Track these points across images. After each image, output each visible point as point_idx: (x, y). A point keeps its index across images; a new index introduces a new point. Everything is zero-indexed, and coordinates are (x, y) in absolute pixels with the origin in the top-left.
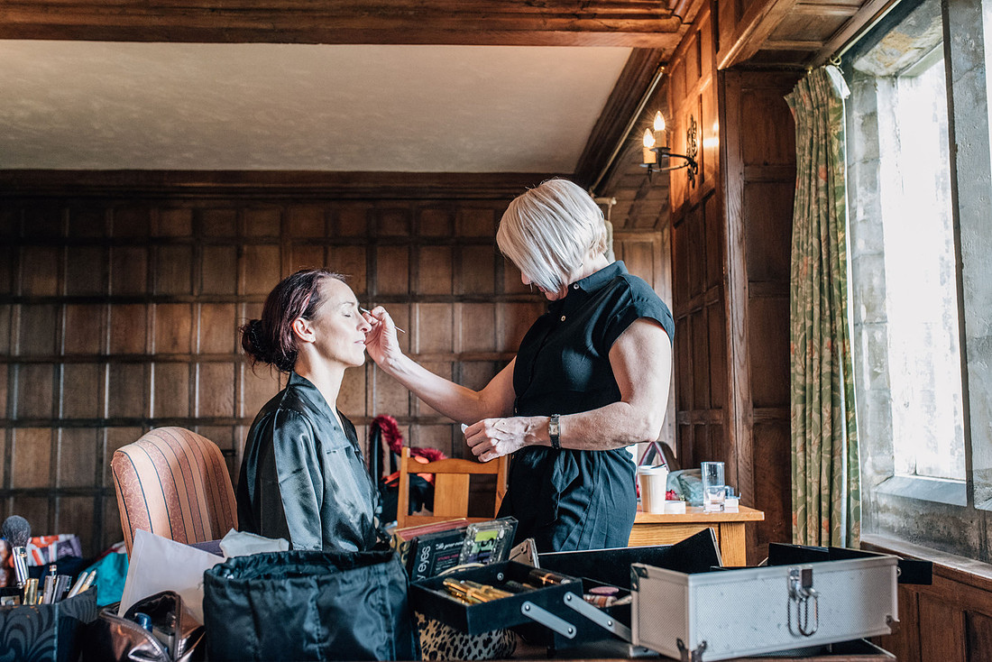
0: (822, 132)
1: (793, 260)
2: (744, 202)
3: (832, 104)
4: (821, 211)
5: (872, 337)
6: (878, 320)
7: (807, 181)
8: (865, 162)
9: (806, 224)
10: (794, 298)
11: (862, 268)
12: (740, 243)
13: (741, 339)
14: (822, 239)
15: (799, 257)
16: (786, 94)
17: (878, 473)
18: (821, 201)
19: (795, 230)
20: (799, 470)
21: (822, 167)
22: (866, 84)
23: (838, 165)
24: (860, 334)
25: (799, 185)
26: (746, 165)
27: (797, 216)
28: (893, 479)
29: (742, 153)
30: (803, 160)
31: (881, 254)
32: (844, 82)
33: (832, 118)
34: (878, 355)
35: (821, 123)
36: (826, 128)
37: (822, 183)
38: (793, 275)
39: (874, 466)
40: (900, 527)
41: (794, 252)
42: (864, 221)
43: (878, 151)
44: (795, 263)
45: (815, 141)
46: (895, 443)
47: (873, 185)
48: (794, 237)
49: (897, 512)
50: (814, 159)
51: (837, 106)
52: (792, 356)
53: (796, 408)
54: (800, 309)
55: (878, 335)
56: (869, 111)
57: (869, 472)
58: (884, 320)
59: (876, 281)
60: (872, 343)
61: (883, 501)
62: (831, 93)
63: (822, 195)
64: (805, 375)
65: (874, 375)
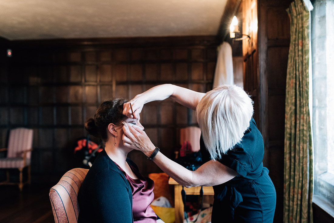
0: (300, 26)
1: (287, 80)
2: (267, 55)
3: (305, 13)
4: (300, 60)
5: (320, 113)
6: (323, 106)
7: (293, 47)
8: (320, 37)
9: (292, 65)
10: (287, 96)
11: (317, 84)
12: (265, 72)
13: (264, 112)
14: (300, 72)
15: (290, 79)
16: (287, 8)
17: (321, 170)
18: (300, 56)
19: (288, 67)
20: (287, 168)
21: (300, 41)
22: (321, 3)
23: (307, 40)
24: (315, 111)
25: (291, 48)
26: (268, 39)
27: (289, 61)
28: (327, 173)
29: (267, 35)
30: (293, 38)
31: (325, 78)
32: (310, 3)
33: (305, 19)
34: (323, 121)
35: (300, 22)
36: (302, 24)
37: (300, 48)
38: (287, 86)
39: (319, 167)
40: (328, 196)
41: (288, 76)
42: (319, 63)
43: (325, 32)
44: (288, 81)
45: (297, 29)
46: (329, 158)
47: (323, 48)
48: (288, 70)
49: (327, 189)
50: (297, 37)
51: (307, 14)
52: (286, 120)
53: (287, 142)
54: (289, 101)
55: (323, 112)
56: (322, 15)
57: (317, 169)
58: (326, 106)
59: (323, 89)
60: (320, 115)
61: (322, 183)
62: (305, 8)
63: (300, 53)
64: (291, 129)
65: (321, 129)
